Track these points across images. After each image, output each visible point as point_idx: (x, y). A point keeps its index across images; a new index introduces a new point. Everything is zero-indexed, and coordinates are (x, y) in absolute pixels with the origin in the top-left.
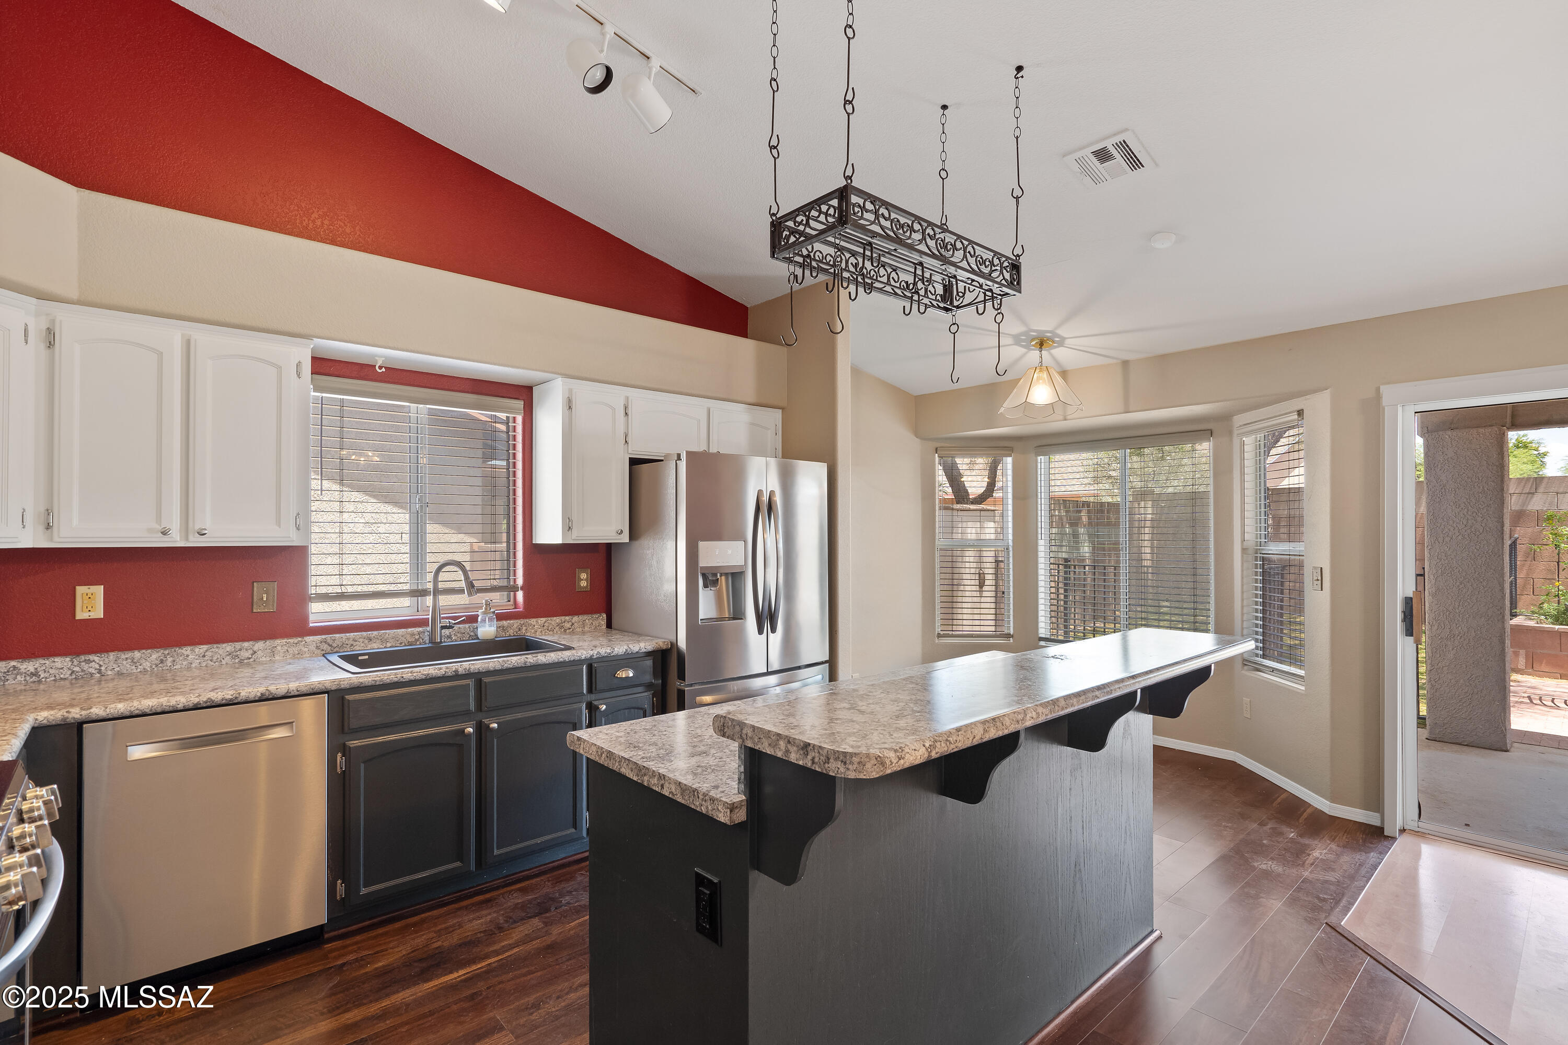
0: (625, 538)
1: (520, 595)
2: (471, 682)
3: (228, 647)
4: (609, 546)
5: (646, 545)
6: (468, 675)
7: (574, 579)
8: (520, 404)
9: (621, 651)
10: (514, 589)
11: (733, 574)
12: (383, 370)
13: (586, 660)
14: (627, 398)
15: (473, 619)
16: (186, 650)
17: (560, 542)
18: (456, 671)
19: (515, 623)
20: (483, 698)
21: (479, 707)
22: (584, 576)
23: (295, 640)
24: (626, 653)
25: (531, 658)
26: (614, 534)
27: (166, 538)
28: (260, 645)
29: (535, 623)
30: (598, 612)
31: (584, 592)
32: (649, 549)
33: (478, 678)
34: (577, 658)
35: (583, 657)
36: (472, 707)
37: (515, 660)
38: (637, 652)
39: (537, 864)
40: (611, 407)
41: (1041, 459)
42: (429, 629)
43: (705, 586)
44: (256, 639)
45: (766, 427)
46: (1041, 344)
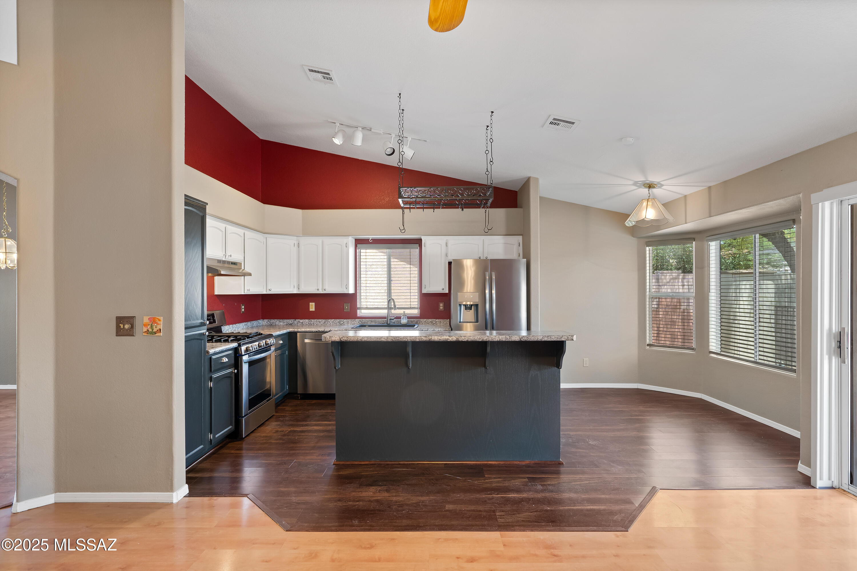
0: (448, 291)
1: (417, 311)
3: (338, 320)
7: (438, 306)
8: (418, 246)
12: (372, 241)
14: (447, 240)
15: (400, 318)
16: (330, 320)
19: (415, 320)
22: (441, 305)
23: (353, 320)
26: (445, 290)
27: (325, 291)
28: (345, 320)
29: (422, 321)
30: (447, 319)
31: (441, 311)
40: (440, 244)
42: (387, 319)
44: (345, 319)
45: (514, 245)
46: (650, 186)
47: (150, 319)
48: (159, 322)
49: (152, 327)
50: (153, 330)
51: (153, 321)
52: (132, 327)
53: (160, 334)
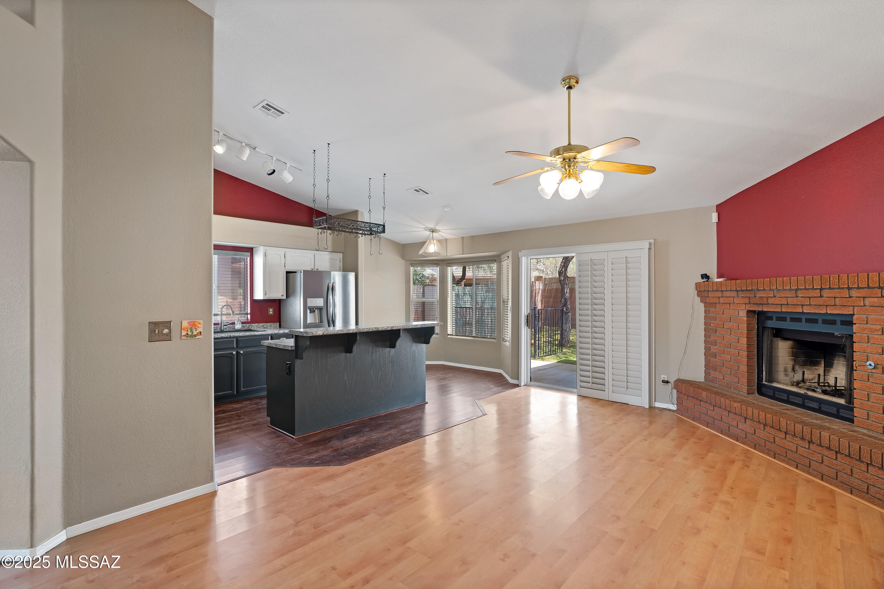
0: (285, 297)
1: (249, 316)
2: (235, 340)
4: (280, 300)
5: (291, 299)
6: (234, 337)
7: (267, 311)
8: (249, 254)
9: (282, 332)
10: (247, 314)
11: (320, 309)
13: (270, 334)
14: (285, 252)
15: (234, 323)
17: (262, 299)
18: (230, 336)
19: (248, 325)
20: (238, 344)
21: (237, 347)
22: (271, 310)
24: (283, 333)
25: (253, 333)
26: (281, 296)
29: (254, 325)
30: (277, 322)
31: (271, 316)
32: (292, 301)
33: (237, 338)
34: (267, 334)
35: (269, 333)
36: (235, 346)
37: (248, 333)
38: (287, 333)
39: (255, 396)
40: (279, 255)
41: (449, 268)
42: (220, 326)
43: (310, 312)
45: (337, 260)
46: (433, 231)
47: (189, 323)
48: (199, 326)
49: (191, 330)
50: (193, 333)
51: (193, 325)
52: (170, 330)
53: (200, 336)
